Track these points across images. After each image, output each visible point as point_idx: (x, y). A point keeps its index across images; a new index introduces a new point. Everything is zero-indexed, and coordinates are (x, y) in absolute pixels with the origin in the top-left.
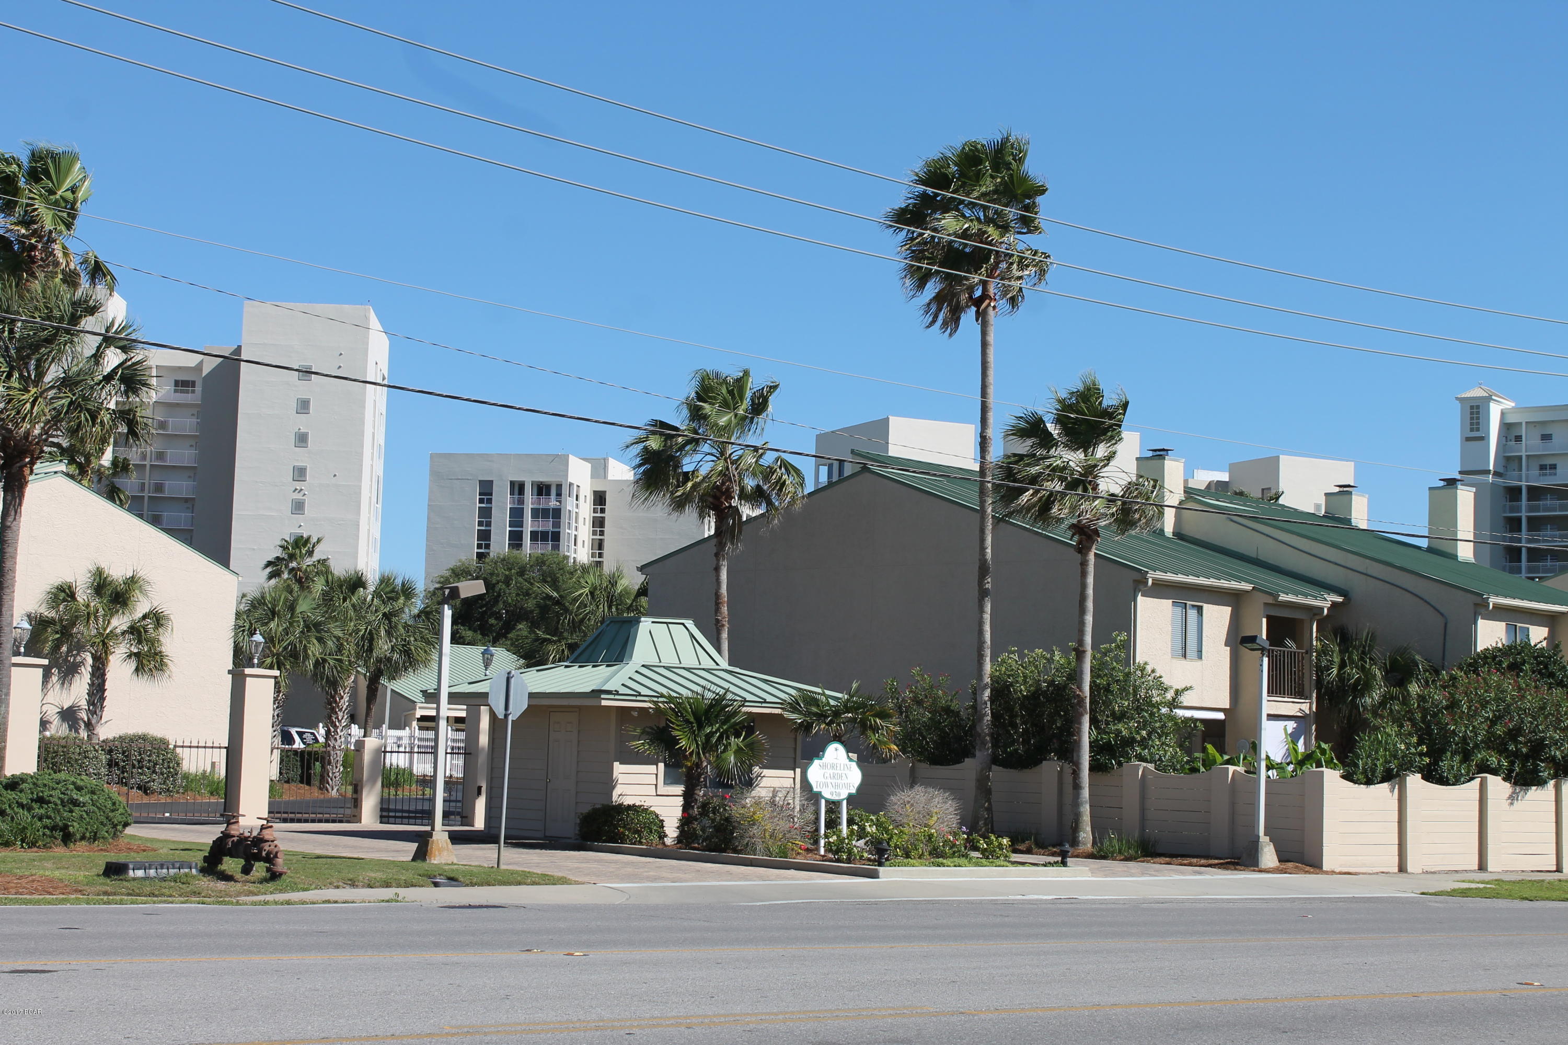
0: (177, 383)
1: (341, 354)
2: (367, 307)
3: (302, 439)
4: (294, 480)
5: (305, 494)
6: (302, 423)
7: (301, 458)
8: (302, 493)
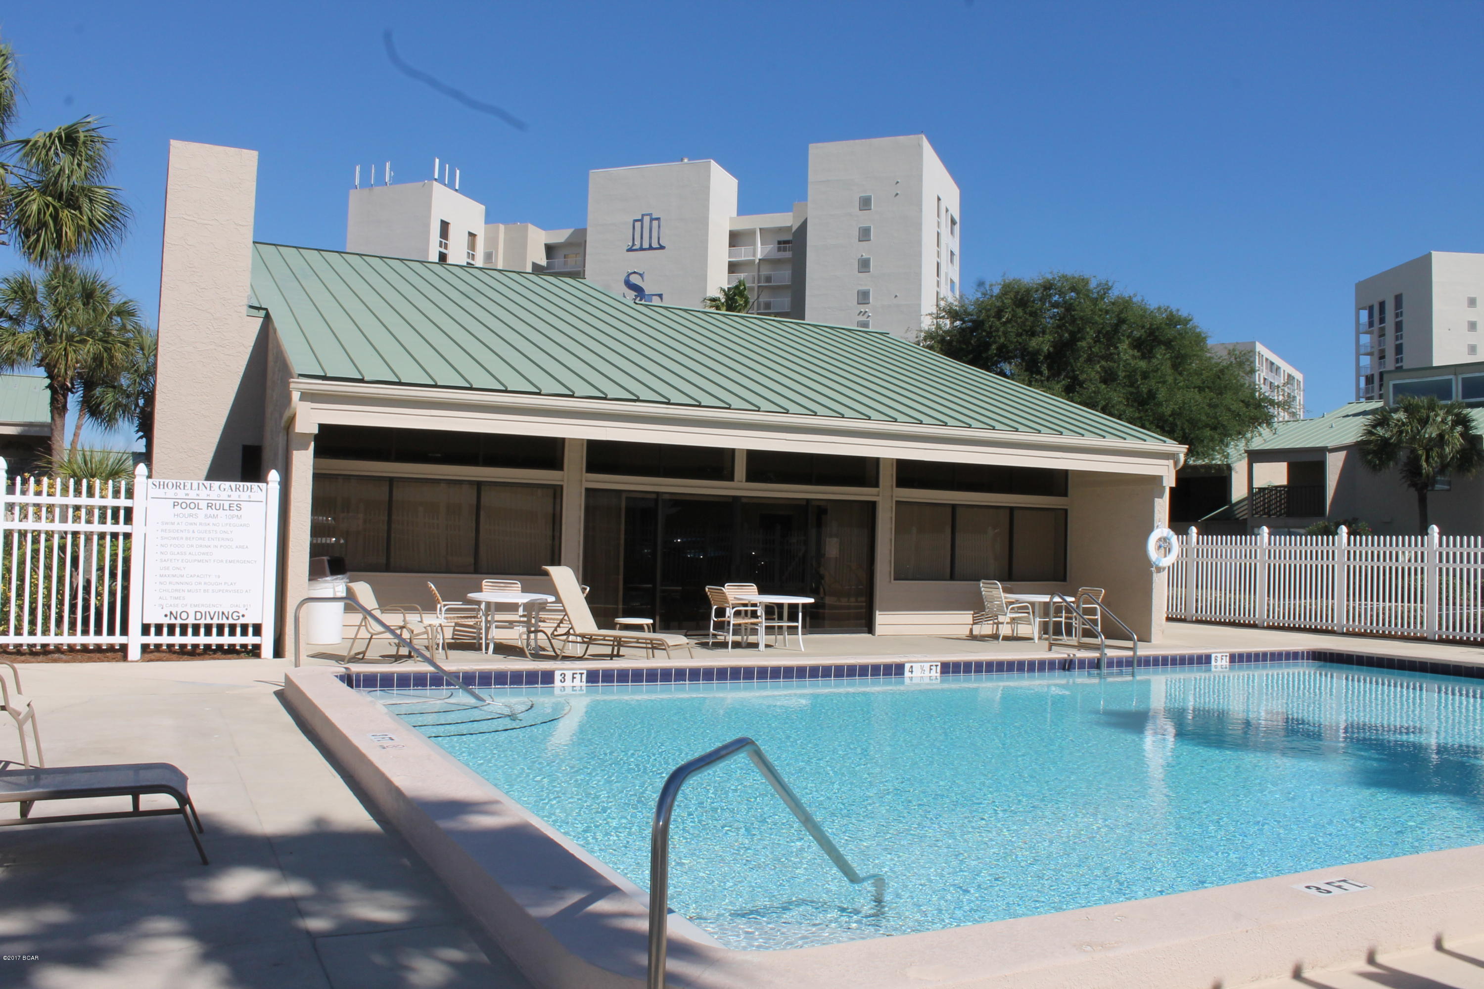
0: (779, 243)
1: (898, 182)
2: (920, 136)
3: (864, 265)
4: (858, 304)
5: (869, 316)
6: (864, 250)
7: (865, 282)
8: (866, 315)
